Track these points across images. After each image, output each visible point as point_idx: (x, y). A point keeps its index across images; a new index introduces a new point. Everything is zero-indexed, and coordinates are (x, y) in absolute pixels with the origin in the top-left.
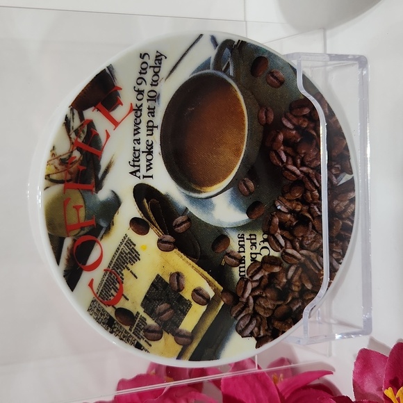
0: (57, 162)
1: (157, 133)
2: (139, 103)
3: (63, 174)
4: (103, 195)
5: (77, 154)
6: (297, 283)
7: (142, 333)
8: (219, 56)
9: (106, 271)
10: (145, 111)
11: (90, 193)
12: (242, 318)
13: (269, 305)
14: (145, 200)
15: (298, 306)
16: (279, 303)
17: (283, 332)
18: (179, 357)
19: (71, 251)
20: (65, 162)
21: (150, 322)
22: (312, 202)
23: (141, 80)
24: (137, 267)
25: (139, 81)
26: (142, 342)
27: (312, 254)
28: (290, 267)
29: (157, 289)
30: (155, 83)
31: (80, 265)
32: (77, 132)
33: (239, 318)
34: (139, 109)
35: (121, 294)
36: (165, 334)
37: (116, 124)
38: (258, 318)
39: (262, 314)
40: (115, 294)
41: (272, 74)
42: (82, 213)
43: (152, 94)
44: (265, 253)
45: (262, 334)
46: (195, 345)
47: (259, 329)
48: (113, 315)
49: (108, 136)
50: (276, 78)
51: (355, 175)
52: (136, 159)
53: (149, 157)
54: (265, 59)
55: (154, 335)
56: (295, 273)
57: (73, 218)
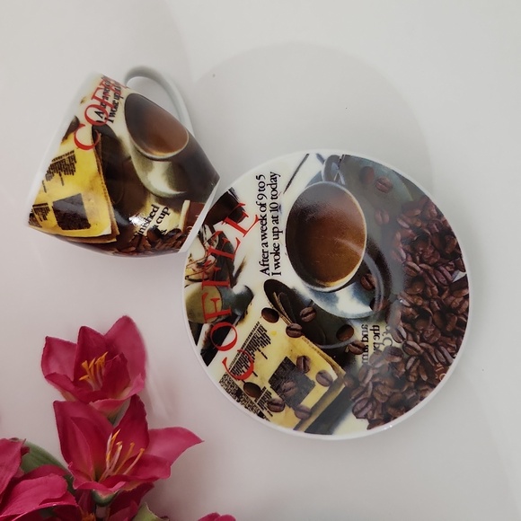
0: (194, 266)
1: (282, 237)
2: (263, 214)
3: (201, 275)
4: (238, 289)
5: (212, 258)
6: (415, 374)
7: (266, 405)
8: (328, 169)
9: (239, 351)
10: (269, 219)
11: (225, 288)
12: (359, 402)
13: (387, 392)
14: (275, 294)
15: (412, 395)
16: (395, 391)
17: (395, 418)
18: (296, 428)
19: (208, 335)
20: (202, 265)
21: (275, 396)
22: (432, 297)
23: (261, 195)
24: (267, 350)
25: (260, 197)
26: (265, 412)
27: (430, 347)
28: (409, 358)
29: (285, 369)
30: (274, 197)
31: (216, 346)
32: (209, 241)
33: (357, 401)
34: (264, 218)
35: (251, 371)
36: (287, 408)
37: (245, 232)
38: (375, 403)
39: (378, 399)
40: (246, 371)
41: (379, 181)
42: (219, 304)
43: (274, 206)
44: (388, 343)
45: (375, 417)
46: (312, 420)
47: (373, 413)
48: (242, 388)
49: (239, 242)
50: (384, 184)
51: (468, 272)
52: (265, 259)
53: (277, 257)
54: (371, 168)
55: (276, 407)
56: (414, 364)
57: (210, 308)
